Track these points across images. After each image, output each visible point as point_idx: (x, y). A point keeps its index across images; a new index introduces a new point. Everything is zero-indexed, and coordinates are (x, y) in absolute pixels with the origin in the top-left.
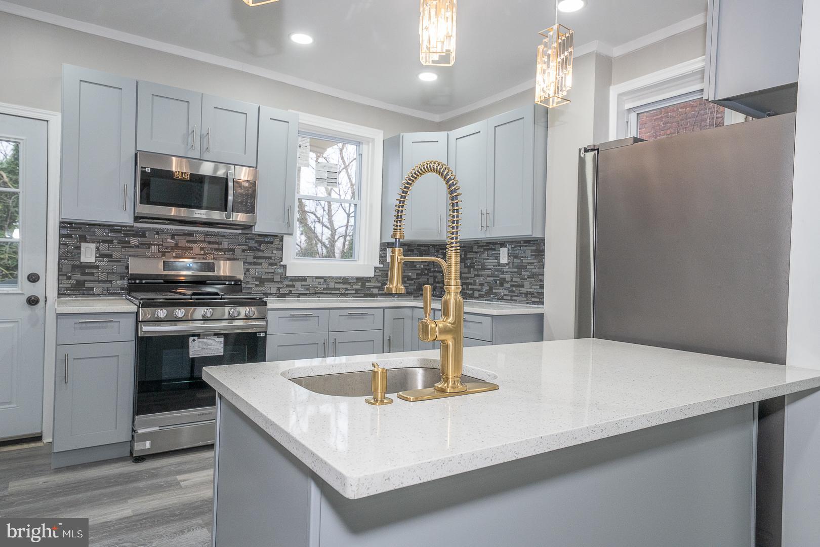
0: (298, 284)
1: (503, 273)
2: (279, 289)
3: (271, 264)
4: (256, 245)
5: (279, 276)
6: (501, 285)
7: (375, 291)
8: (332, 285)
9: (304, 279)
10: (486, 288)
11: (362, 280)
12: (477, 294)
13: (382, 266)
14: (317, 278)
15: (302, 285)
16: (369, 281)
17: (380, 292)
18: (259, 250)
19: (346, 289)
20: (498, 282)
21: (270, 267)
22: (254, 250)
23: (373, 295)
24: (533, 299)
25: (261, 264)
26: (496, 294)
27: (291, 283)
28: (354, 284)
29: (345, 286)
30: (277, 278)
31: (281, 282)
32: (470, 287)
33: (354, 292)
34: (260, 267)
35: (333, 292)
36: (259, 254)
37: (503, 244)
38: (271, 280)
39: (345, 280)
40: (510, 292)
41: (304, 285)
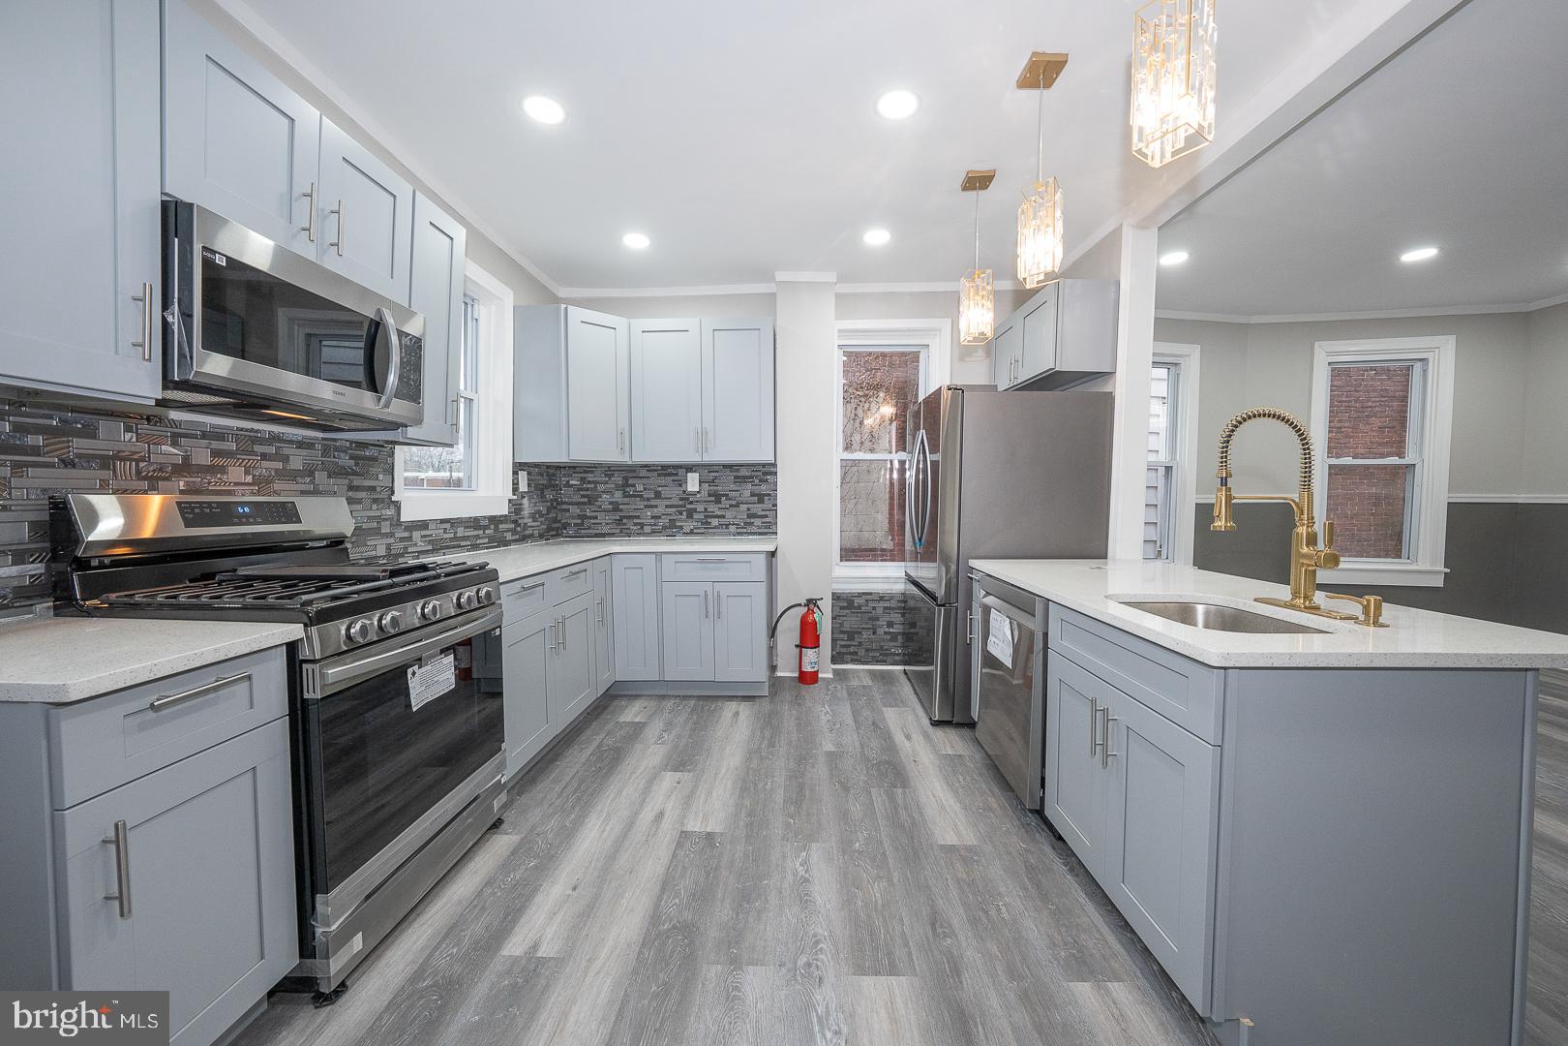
0: (417, 535)
1: (691, 503)
2: (389, 547)
3: (375, 501)
4: (352, 462)
5: (389, 522)
6: (690, 516)
7: (509, 536)
8: (461, 531)
9: (423, 525)
10: (664, 521)
11: (494, 520)
12: (647, 529)
13: (515, 497)
14: (442, 521)
15: (422, 537)
16: (502, 522)
17: (514, 538)
18: (355, 474)
19: (477, 537)
20: (684, 513)
21: (375, 507)
22: (348, 474)
23: (507, 543)
24: (738, 531)
25: (359, 501)
26: (681, 527)
27: (406, 534)
28: (485, 528)
29: (476, 533)
30: (386, 528)
31: (391, 535)
32: (635, 521)
33: (486, 540)
34: (360, 507)
35: (462, 544)
36: (357, 482)
37: (690, 468)
38: (377, 532)
39: (475, 523)
40: (702, 524)
41: (425, 536)
